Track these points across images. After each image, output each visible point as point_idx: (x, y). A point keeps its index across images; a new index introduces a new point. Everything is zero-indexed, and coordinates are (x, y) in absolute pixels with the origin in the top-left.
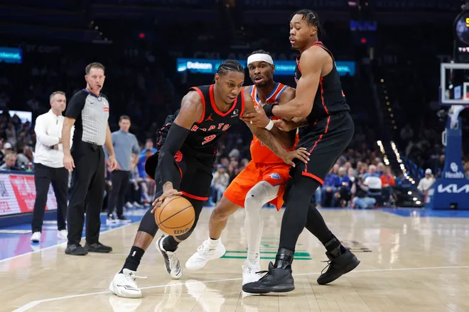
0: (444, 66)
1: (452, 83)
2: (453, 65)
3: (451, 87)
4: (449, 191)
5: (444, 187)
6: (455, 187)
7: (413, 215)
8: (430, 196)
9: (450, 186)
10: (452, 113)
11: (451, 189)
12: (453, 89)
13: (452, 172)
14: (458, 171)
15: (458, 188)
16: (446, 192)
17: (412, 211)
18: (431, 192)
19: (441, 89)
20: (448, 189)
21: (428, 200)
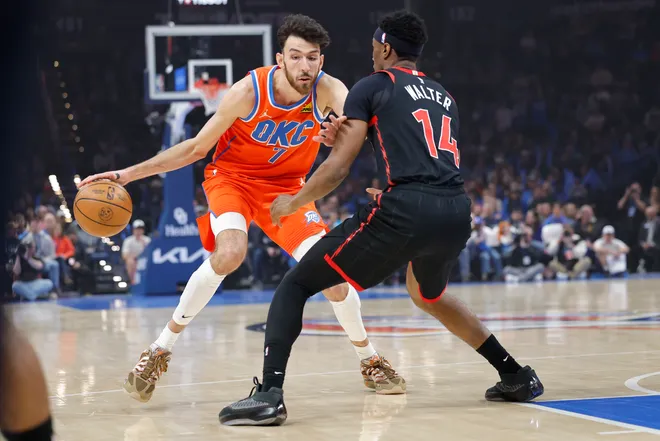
0: (152, 32)
1: (172, 63)
2: (171, 30)
3: (169, 69)
4: (174, 260)
5: (163, 253)
6: (183, 252)
7: (114, 308)
8: (141, 272)
9: (175, 251)
10: (173, 117)
11: (177, 256)
12: (173, 73)
13: (177, 225)
14: (189, 223)
15: (190, 254)
16: (168, 263)
17: (113, 301)
18: (142, 264)
19: (148, 74)
20: (170, 257)
21: (137, 279)
